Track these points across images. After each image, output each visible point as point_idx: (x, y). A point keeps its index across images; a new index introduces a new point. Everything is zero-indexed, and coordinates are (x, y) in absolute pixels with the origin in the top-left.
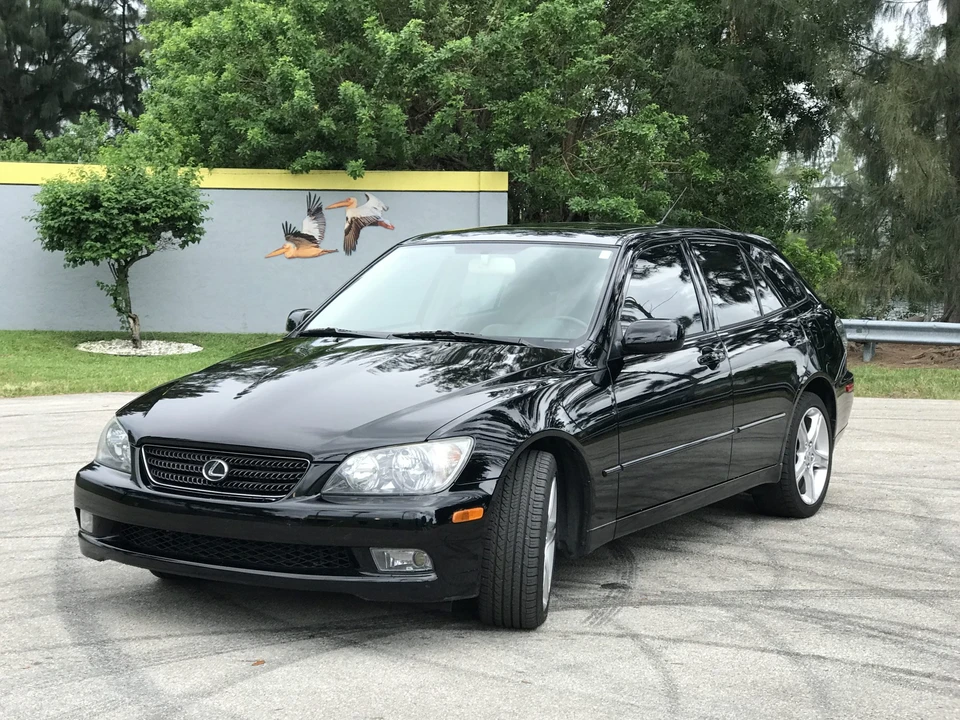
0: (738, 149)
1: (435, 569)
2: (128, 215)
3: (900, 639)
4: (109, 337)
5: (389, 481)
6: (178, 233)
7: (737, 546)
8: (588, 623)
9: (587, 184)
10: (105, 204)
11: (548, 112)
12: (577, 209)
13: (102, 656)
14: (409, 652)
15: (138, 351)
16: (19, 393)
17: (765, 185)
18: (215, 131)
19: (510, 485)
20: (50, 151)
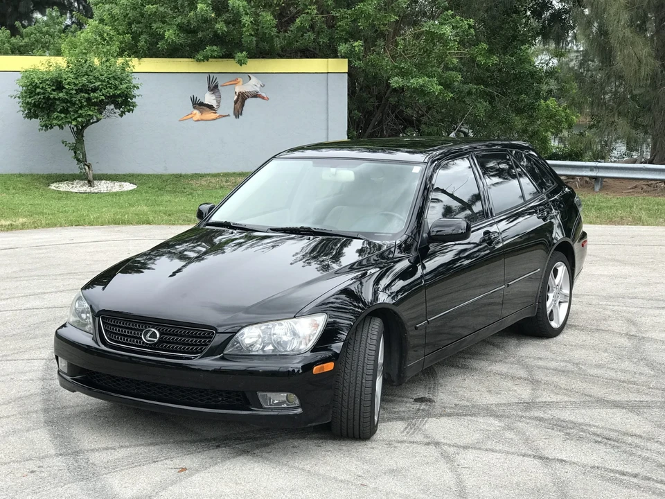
0: (509, 39)
1: (301, 406)
2: (83, 94)
3: (616, 444)
4: (71, 178)
5: (269, 344)
6: (118, 106)
7: (506, 363)
8: (405, 432)
9: (403, 68)
10: (67, 87)
11: (376, 16)
12: (396, 86)
13: (76, 464)
14: (284, 460)
15: (93, 190)
16: (11, 228)
17: (527, 66)
18: (142, 32)
19: (352, 344)
20: (26, 37)
